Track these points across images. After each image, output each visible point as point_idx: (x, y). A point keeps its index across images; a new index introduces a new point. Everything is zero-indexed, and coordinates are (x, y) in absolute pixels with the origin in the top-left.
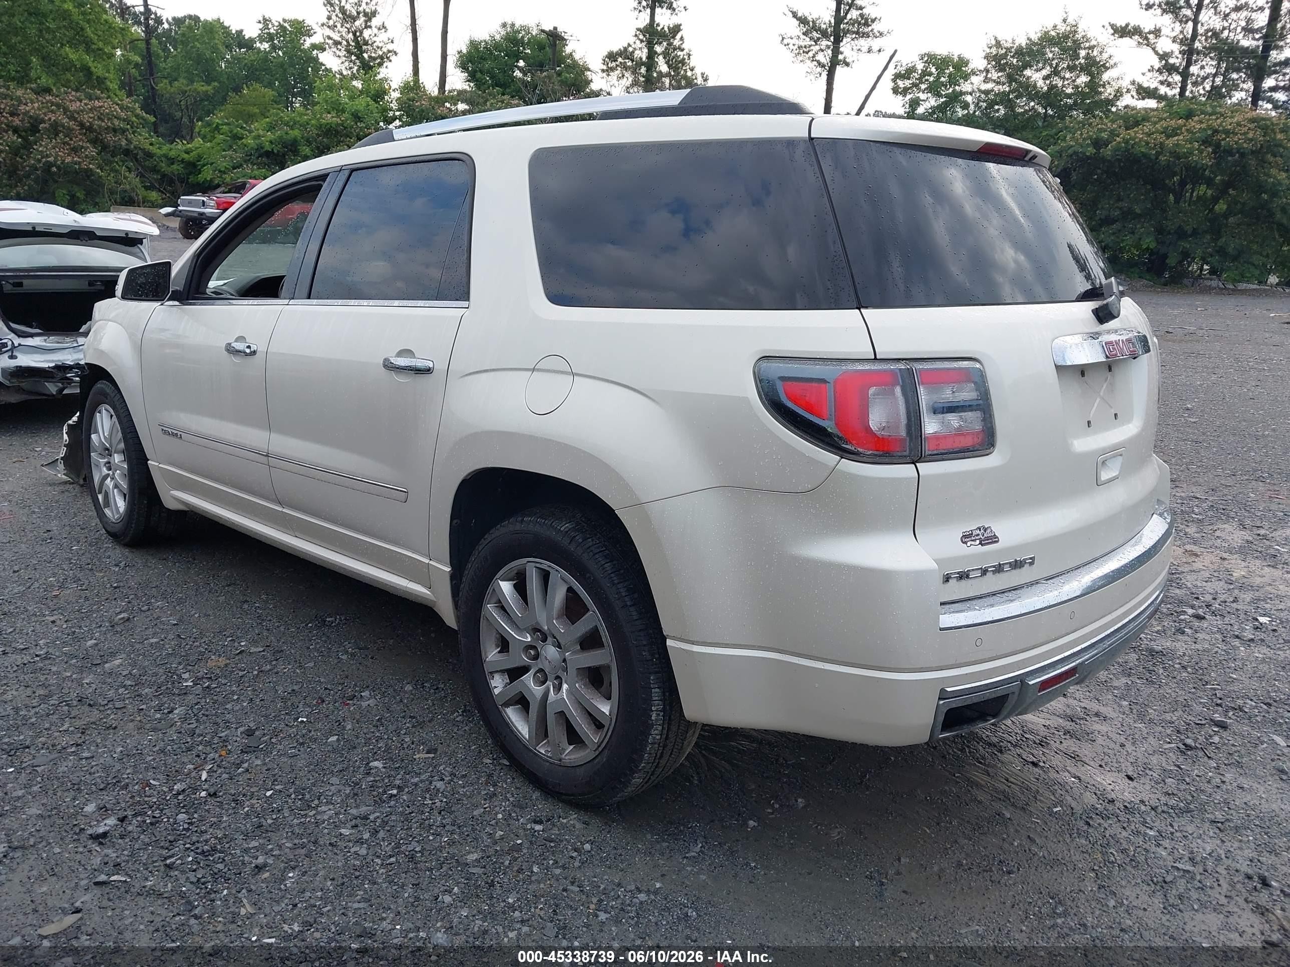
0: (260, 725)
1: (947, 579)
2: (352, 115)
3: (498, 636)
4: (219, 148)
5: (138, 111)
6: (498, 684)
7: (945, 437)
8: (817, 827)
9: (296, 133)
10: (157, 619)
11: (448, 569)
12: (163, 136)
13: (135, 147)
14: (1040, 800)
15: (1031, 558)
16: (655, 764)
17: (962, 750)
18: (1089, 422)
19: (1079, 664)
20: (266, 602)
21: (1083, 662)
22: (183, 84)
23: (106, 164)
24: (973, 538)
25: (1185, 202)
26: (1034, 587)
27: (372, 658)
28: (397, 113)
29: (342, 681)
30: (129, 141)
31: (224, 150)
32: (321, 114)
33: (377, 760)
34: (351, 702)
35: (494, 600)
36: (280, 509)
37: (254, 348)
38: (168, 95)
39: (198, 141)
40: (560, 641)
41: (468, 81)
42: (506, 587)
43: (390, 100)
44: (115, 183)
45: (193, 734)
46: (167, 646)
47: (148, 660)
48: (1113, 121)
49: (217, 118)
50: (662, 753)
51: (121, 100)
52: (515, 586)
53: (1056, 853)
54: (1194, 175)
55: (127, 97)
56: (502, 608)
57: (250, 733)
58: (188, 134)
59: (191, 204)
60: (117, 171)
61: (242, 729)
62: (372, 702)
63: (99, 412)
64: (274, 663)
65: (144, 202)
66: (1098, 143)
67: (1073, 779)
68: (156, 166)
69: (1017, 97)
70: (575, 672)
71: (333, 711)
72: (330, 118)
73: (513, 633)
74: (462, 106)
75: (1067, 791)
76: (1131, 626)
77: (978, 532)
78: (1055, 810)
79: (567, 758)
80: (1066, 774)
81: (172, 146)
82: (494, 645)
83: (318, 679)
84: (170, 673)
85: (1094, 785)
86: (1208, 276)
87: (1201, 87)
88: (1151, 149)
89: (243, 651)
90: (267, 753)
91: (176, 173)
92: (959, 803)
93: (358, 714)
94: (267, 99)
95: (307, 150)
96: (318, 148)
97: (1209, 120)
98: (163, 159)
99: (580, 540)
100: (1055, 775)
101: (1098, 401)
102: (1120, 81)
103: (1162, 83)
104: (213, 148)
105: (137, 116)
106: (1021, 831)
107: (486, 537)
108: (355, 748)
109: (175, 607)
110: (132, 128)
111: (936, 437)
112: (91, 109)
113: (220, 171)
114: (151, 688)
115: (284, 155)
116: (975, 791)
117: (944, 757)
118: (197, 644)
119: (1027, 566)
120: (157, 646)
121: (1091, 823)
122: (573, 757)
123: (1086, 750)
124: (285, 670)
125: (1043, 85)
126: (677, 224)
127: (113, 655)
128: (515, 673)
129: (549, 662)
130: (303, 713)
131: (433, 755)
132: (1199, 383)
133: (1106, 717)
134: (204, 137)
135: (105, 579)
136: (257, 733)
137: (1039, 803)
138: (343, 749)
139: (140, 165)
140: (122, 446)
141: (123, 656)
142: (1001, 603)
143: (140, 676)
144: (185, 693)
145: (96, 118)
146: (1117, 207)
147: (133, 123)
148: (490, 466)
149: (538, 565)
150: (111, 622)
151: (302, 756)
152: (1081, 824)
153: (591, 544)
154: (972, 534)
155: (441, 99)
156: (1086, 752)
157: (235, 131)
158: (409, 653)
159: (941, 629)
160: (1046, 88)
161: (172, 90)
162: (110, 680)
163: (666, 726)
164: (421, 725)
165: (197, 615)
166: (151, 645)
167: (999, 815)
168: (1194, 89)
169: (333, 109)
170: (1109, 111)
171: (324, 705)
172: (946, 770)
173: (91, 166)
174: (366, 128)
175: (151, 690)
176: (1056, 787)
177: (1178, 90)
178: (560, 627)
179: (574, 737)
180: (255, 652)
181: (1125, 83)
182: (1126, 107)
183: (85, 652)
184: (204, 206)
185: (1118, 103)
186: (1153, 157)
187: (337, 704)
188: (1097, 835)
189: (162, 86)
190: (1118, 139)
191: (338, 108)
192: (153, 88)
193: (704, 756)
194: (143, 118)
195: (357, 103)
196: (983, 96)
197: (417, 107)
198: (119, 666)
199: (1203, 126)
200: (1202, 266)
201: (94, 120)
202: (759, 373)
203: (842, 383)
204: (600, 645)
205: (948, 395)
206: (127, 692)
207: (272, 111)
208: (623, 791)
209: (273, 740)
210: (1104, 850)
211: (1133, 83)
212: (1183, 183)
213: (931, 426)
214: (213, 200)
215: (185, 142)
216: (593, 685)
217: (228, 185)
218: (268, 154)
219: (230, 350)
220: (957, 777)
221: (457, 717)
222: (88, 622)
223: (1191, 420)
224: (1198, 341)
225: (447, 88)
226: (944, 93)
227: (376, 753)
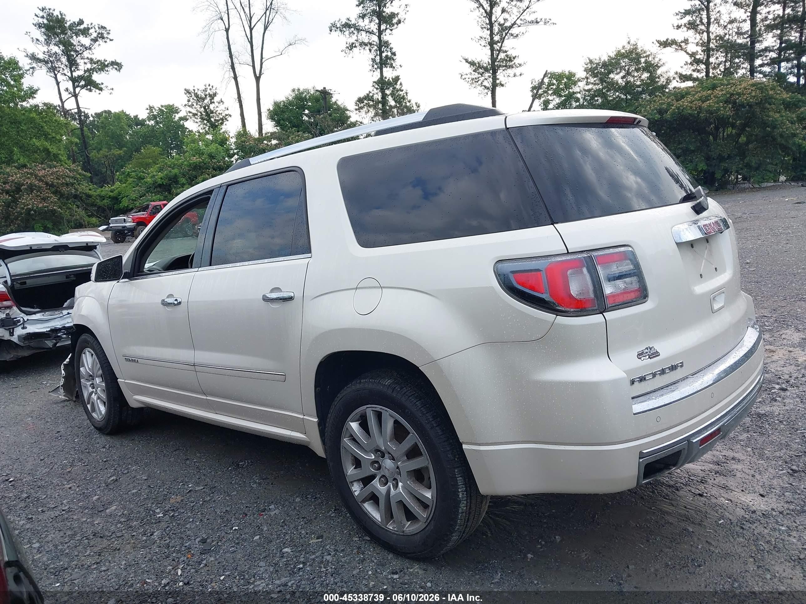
0: (210, 535)
1: (633, 382)
2: (209, 155)
3: (352, 458)
4: (131, 186)
5: (80, 171)
6: (356, 489)
7: (618, 295)
8: (571, 553)
9: (176, 171)
10: (134, 477)
11: (316, 420)
12: (96, 184)
13: (80, 193)
14: (709, 518)
15: (681, 363)
16: (465, 526)
17: (653, 492)
18: (701, 275)
19: (721, 426)
20: (200, 458)
21: (724, 424)
22: (105, 151)
23: (64, 205)
24: (644, 355)
25: (720, 139)
26: (685, 381)
27: (272, 484)
28: (235, 151)
29: (255, 501)
30: (76, 190)
31: (134, 187)
32: (190, 157)
33: (287, 547)
34: (263, 513)
35: (348, 435)
36: (205, 398)
37: (179, 300)
38: (96, 159)
39: (118, 184)
40: (394, 455)
41: (276, 126)
42: (354, 426)
43: (230, 144)
44: (70, 215)
45: (168, 546)
46: (143, 494)
47: (133, 504)
48: (668, 98)
49: (128, 169)
50: (468, 518)
51: (70, 166)
52: (360, 424)
53: (726, 549)
54: (723, 122)
55: (73, 164)
56: (354, 439)
57: (204, 541)
58: (111, 180)
59: (117, 222)
60: (70, 209)
61: (198, 539)
62: (277, 511)
63: (84, 353)
64: (211, 495)
65: (88, 225)
66: (661, 112)
67: (727, 501)
68: (94, 202)
69: (607, 91)
70: (406, 474)
71: (254, 520)
72: (195, 159)
73: (362, 455)
74: (274, 142)
75: (725, 509)
76: (748, 398)
77: (646, 351)
78: (720, 522)
79: (407, 530)
80: (722, 499)
81: (103, 189)
82: (351, 465)
83: (240, 501)
84: (148, 510)
85: (740, 503)
86: (742, 182)
87: (718, 70)
88: (694, 110)
89: (191, 490)
90: (217, 552)
91: (106, 205)
92: (658, 526)
93: (269, 520)
94: (156, 153)
95: (183, 180)
96: (190, 178)
97: (726, 89)
98: (98, 197)
99: (399, 389)
100: (715, 501)
101: (704, 261)
102: (668, 73)
103: (694, 71)
104: (127, 187)
105: (80, 174)
106: (702, 539)
107: (338, 396)
108: (271, 541)
109: (144, 468)
110: (77, 181)
111: (613, 296)
112: (51, 174)
113: (133, 200)
114: (137, 521)
115: (170, 185)
116: (667, 518)
117: (642, 498)
118: (162, 489)
119: (679, 368)
120: (137, 494)
121: (744, 527)
122: (411, 529)
123: (731, 482)
124: (219, 499)
125: (622, 82)
126: (418, 192)
127: (110, 503)
128: (367, 481)
129: (388, 470)
130: (235, 524)
131: (321, 540)
132: (751, 246)
133: (739, 459)
134: (121, 181)
135: (98, 457)
136: (208, 540)
137: (709, 519)
138: (264, 544)
139: (84, 203)
140: (100, 372)
141: (117, 503)
142: (666, 393)
143: (129, 514)
144: (159, 521)
145: (55, 178)
146: (679, 148)
147: (78, 179)
148: (336, 351)
149: (374, 409)
150: (105, 484)
151: (239, 551)
152: (738, 529)
153: (406, 390)
154: (643, 352)
155: (261, 139)
156: (732, 483)
157: (139, 175)
158: (294, 478)
159: (634, 414)
160: (624, 84)
161: (99, 156)
162: (111, 520)
163: (468, 501)
164: (310, 521)
165: (158, 472)
166: (133, 494)
167: (685, 530)
168: (714, 71)
169: (197, 153)
170: (664, 91)
171: (247, 517)
172: (646, 506)
173: (55, 207)
174: (217, 162)
175: (138, 523)
176: (718, 508)
177: (705, 73)
178: (393, 447)
179: (410, 516)
180: (199, 490)
181: (671, 74)
182: (674, 88)
183: (93, 504)
184: (125, 222)
185: (669, 86)
186: (696, 115)
187: (255, 516)
188: (749, 534)
189: (93, 154)
190: (673, 108)
191: (200, 153)
192: (87, 156)
193: (491, 518)
194: (84, 175)
195: (210, 148)
196: (587, 93)
197: (247, 145)
198: (115, 510)
199: (724, 92)
200: (737, 176)
201: (54, 179)
202: (497, 271)
203: (550, 270)
204: (420, 454)
205: (615, 269)
206: (123, 526)
207: (160, 160)
208: (447, 546)
209: (219, 544)
210: (756, 543)
211: (676, 73)
212: (717, 128)
213: (608, 289)
214: (130, 218)
215: (110, 186)
216: (418, 480)
217: (138, 207)
218: (160, 186)
219: (164, 303)
220: (653, 509)
221: (332, 514)
222: (91, 485)
223: (751, 269)
224: (744, 221)
225: (264, 132)
226: (563, 94)
227: (285, 543)
